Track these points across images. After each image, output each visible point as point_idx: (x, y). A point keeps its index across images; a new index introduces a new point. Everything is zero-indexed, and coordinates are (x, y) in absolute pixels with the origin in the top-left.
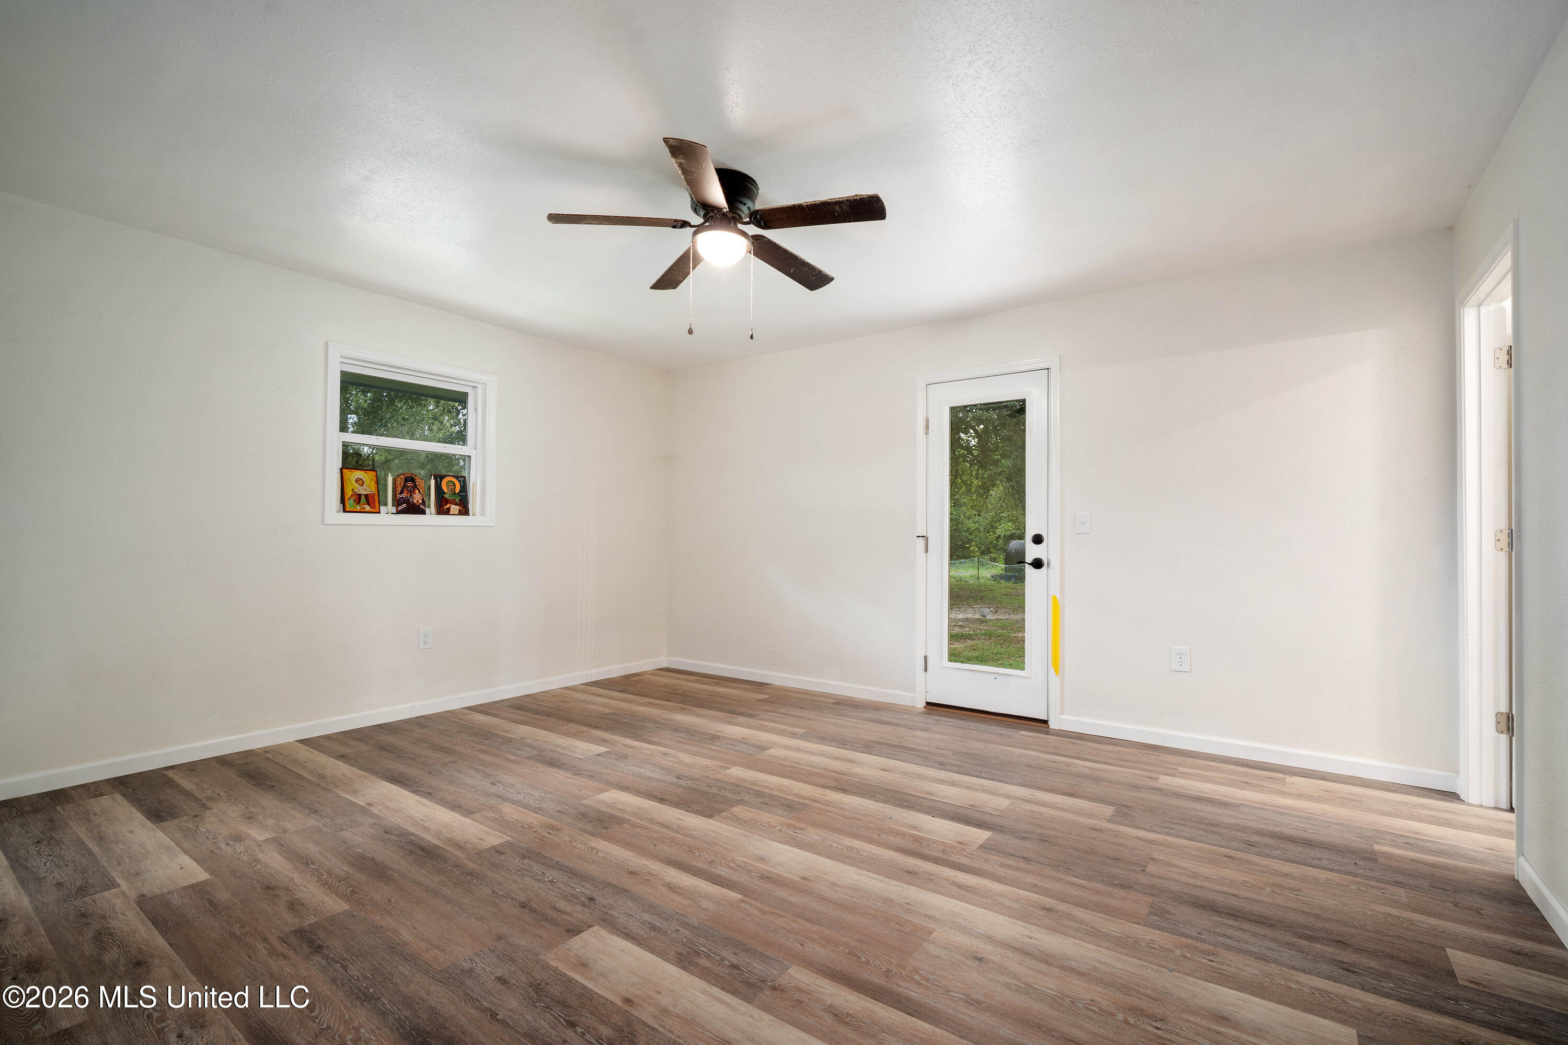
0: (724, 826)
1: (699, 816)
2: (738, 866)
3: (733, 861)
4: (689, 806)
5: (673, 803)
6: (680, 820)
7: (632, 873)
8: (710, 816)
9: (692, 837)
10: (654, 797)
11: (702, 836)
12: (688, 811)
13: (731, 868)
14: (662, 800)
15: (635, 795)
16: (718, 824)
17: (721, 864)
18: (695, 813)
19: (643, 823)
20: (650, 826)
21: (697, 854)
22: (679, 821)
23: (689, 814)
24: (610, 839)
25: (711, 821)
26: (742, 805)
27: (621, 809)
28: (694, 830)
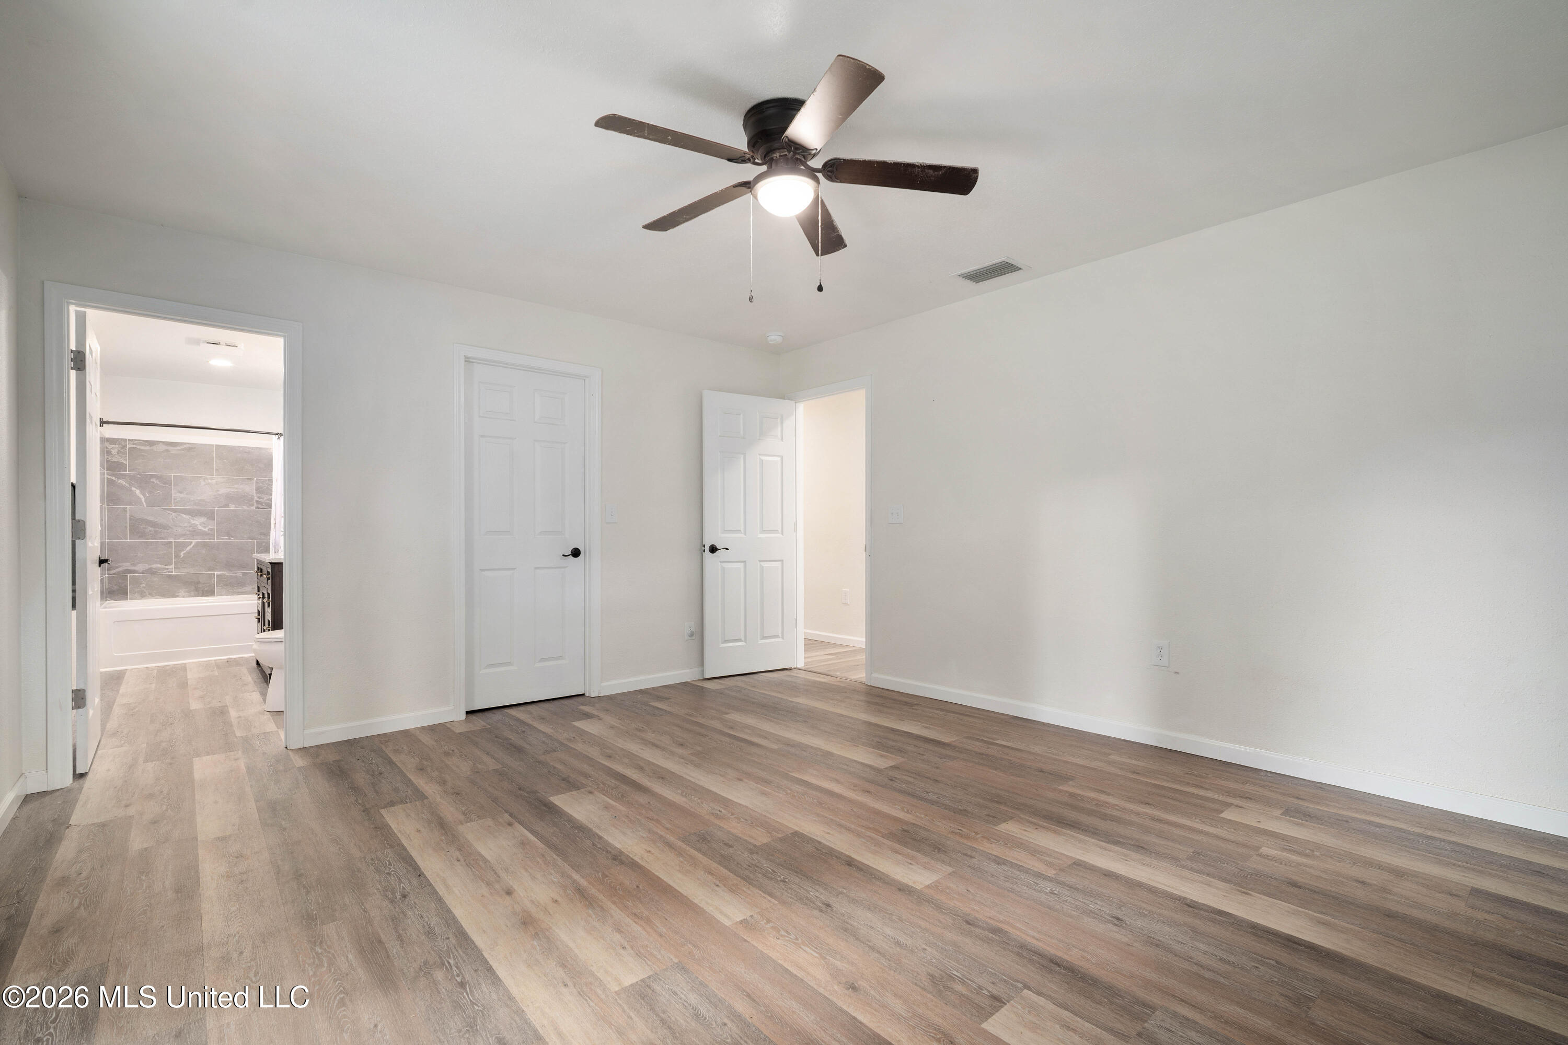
0: (785, 823)
1: (808, 835)
2: (784, 790)
3: (787, 794)
4: (818, 850)
5: (836, 857)
6: (829, 833)
7: (868, 792)
8: (796, 834)
9: (818, 815)
10: (861, 870)
11: (808, 815)
12: (820, 843)
13: (791, 790)
14: (850, 863)
15: (887, 876)
16: (790, 825)
17: (798, 793)
18: (811, 839)
19: (868, 833)
20: (859, 829)
21: (815, 800)
22: (829, 831)
23: (819, 839)
24: (896, 820)
25: (797, 829)
26: (755, 846)
27: (897, 852)
28: (815, 821)
